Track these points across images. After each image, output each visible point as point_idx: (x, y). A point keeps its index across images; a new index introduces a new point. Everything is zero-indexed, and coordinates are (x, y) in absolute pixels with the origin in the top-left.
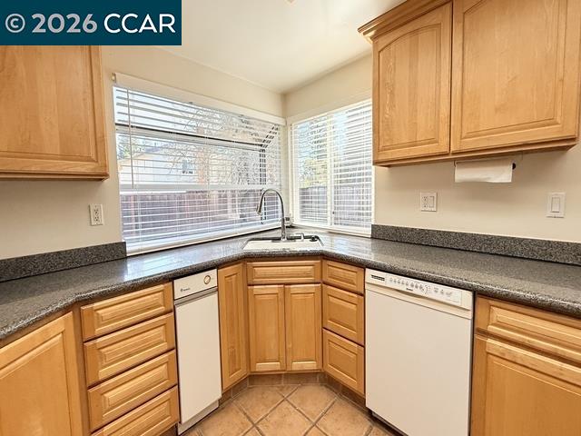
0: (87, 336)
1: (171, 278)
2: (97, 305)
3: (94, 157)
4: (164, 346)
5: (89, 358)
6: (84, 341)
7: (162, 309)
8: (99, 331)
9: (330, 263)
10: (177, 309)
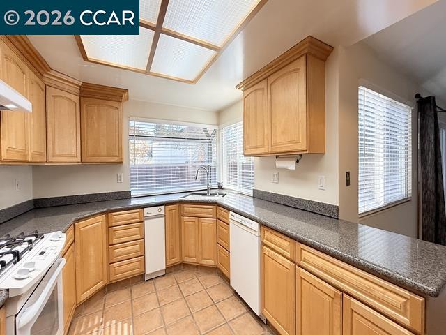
0: (110, 225)
1: (143, 207)
2: (113, 214)
3: (117, 154)
4: (139, 237)
5: (110, 234)
6: (109, 227)
7: (138, 220)
8: (114, 224)
9: (221, 208)
10: (145, 221)
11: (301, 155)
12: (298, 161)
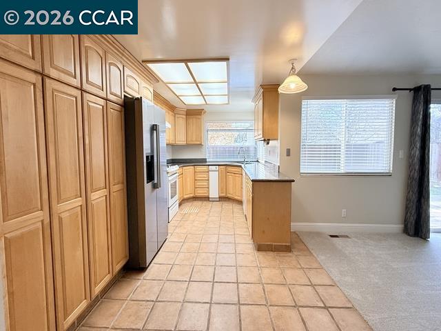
0: (195, 171)
2: (198, 166)
3: (200, 140)
4: (206, 179)
5: (195, 175)
7: (207, 171)
10: (210, 172)
11: (269, 140)
12: (268, 143)
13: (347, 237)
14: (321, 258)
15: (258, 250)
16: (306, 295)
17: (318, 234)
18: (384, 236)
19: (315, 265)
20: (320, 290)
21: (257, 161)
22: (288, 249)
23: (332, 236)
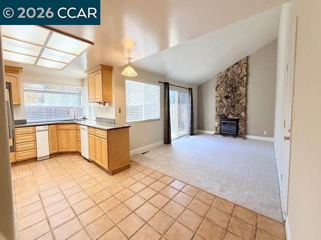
1: (35, 125)
3: (17, 100)
4: (33, 140)
7: (32, 132)
9: (78, 125)
10: (36, 133)
11: (105, 102)
12: (104, 105)
13: (148, 152)
14: (145, 164)
15: (113, 175)
16: (148, 181)
17: (137, 155)
18: (160, 147)
19: (144, 168)
20: (151, 176)
21: (85, 119)
22: (128, 167)
23: (143, 154)
